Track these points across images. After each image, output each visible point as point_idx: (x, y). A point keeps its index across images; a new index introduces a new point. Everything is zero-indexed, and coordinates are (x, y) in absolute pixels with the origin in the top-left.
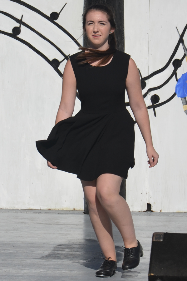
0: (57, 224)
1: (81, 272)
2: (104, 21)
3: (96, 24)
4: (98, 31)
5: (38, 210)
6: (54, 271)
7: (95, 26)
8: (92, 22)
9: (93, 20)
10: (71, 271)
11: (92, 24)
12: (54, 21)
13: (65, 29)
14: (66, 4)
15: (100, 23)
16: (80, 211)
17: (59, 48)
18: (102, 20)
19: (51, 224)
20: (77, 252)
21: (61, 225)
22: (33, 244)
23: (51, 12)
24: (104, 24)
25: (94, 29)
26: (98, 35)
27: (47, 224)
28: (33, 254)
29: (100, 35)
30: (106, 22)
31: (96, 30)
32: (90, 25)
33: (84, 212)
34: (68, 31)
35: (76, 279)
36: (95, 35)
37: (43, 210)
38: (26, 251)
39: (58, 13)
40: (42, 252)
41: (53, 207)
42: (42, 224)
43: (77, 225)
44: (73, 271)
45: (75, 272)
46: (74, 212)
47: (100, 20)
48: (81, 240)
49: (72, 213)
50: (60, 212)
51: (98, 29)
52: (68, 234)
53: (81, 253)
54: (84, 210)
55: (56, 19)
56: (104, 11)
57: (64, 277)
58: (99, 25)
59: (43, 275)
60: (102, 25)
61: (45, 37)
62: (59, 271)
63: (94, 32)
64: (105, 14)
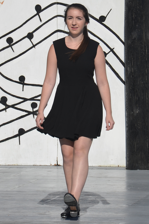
0: (106, 177)
1: (125, 214)
2: (80, 17)
3: (75, 19)
4: (76, 24)
5: (91, 166)
6: (104, 214)
7: (73, 20)
8: (71, 18)
9: (72, 16)
10: (117, 213)
11: (71, 19)
12: (102, 22)
13: (111, 28)
14: (111, 9)
15: (78, 18)
16: (123, 167)
17: (106, 43)
18: (79, 16)
19: (101, 178)
20: (122, 198)
21: (109, 178)
22: (87, 192)
23: (100, 16)
24: (80, 19)
25: (73, 22)
26: (76, 27)
27: (98, 177)
28: (87, 200)
29: (78, 28)
30: (82, 18)
31: (74, 24)
32: (70, 19)
33: (126, 168)
34: (113, 30)
35: (121, 219)
36: (73, 27)
37: (94, 167)
38: (82, 198)
39: (105, 16)
40: (94, 199)
41: (102, 164)
42: (94, 177)
43: (121, 178)
44: (118, 213)
45: (119, 214)
46: (118, 168)
47: (78, 16)
48: (124, 189)
49: (117, 169)
50: (108, 168)
51: (76, 23)
52: (114, 185)
53: (124, 199)
54: (126, 167)
55: (104, 21)
56: (81, 9)
57: (111, 218)
58: (77, 19)
59: (95, 217)
60: (79, 20)
61: (96, 34)
62: (107, 214)
63: (73, 25)
64: (81, 11)
